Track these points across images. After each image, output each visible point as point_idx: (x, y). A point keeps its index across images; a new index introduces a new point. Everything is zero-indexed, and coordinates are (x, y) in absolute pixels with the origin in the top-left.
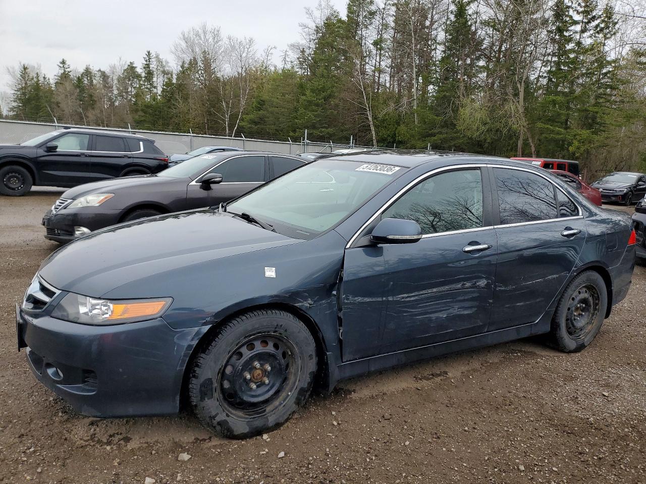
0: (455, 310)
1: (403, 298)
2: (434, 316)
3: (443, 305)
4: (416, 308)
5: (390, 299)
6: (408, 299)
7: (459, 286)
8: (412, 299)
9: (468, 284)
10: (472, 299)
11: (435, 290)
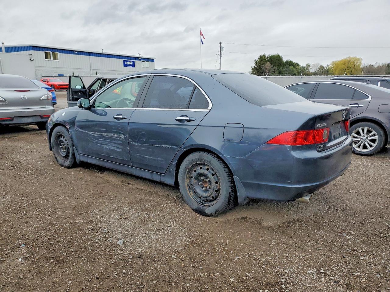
0: (112, 147)
1: (92, 134)
2: (105, 146)
3: (108, 143)
4: (97, 140)
5: (88, 132)
6: (94, 135)
7: (112, 135)
8: (96, 135)
9: (116, 135)
10: (119, 144)
11: (103, 134)
